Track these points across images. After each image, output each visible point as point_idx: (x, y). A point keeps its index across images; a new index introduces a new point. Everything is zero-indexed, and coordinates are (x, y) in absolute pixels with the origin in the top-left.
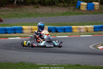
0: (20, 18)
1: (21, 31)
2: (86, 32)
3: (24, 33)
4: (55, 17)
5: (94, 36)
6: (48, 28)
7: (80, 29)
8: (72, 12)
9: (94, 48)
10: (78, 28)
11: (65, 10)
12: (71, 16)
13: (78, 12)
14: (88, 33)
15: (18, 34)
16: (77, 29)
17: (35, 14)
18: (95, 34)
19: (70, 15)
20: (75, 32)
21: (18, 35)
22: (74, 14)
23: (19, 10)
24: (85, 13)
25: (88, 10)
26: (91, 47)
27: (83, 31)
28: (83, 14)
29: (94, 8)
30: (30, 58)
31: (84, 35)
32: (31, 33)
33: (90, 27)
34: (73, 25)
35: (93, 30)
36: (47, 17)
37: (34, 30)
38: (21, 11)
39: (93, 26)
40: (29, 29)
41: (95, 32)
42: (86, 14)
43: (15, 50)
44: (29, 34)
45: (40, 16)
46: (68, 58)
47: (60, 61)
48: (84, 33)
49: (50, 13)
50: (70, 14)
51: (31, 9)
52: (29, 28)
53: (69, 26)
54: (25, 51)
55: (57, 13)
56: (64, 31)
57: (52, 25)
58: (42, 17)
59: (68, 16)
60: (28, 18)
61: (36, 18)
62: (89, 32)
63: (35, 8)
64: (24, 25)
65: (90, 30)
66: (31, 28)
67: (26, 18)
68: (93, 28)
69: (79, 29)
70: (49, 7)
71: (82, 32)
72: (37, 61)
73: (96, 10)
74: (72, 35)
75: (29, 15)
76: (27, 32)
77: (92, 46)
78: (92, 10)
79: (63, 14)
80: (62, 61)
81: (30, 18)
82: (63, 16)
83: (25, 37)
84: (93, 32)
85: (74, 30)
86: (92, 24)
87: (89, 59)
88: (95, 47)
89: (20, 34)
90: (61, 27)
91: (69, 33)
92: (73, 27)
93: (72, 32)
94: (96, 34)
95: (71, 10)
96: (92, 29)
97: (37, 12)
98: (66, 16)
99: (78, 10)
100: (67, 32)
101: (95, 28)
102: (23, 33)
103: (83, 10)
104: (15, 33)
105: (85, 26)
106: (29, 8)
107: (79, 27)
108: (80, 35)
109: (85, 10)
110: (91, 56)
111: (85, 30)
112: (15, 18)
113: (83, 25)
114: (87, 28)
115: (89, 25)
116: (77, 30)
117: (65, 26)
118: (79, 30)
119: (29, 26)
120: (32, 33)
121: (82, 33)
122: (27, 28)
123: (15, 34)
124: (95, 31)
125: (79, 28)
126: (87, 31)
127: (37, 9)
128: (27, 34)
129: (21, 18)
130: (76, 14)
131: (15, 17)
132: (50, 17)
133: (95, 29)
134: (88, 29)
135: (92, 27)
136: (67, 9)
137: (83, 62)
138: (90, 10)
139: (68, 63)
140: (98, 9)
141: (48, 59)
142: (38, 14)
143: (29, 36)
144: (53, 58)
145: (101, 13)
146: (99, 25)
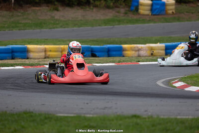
0: (22, 30)
1: (24, 54)
2: (150, 56)
3: (31, 59)
4: (90, 28)
7: (139, 50)
8: (123, 18)
9: (165, 85)
10: (135, 47)
11: (110, 14)
12: (122, 26)
13: (135, 17)
15: (19, 60)
16: (133, 50)
17: (52, 22)
19: (119, 25)
20: (129, 57)
21: (19, 63)
22: (127, 23)
23: (20, 14)
24: (148, 19)
25: (154, 15)
26: (160, 83)
27: (145, 55)
28: (144, 21)
29: (166, 11)
31: (146, 62)
33: (158, 47)
34: (126, 43)
35: (163, 52)
36: (75, 28)
37: (49, 53)
38: (25, 17)
39: (163, 45)
40: (39, 51)
42: (149, 21)
43: (13, 89)
44: (40, 60)
45: (61, 27)
46: (116, 104)
47: (101, 109)
48: (147, 58)
49: (81, 20)
50: (120, 22)
51: (43, 13)
52: (39, 48)
53: (117, 44)
54: (32, 92)
55: (94, 20)
56: (107, 54)
58: (64, 28)
59: (115, 26)
60: (38, 30)
61: (53, 29)
62: (155, 56)
63: (50, 10)
64: (30, 43)
65: (158, 53)
66: (43, 49)
67: (34, 29)
68: (164, 48)
69: (136, 51)
70: (78, 9)
71: (143, 56)
73: (170, 14)
74: (123, 61)
75: (40, 25)
76: (36, 57)
77: (163, 83)
78: (162, 15)
79: (106, 22)
80: (104, 109)
81: (42, 30)
82: (106, 27)
83: (32, 65)
85: (127, 52)
86: (161, 41)
88: (168, 83)
89: (23, 60)
90: (102, 46)
91: (117, 59)
92: (125, 46)
93: (124, 56)
95: (122, 15)
96: (161, 50)
97: (56, 18)
98: (112, 27)
99: (134, 14)
100: (114, 57)
101: (167, 48)
102: (28, 58)
103: (144, 15)
104: (13, 58)
105: (148, 45)
106: (40, 10)
107: (137, 47)
108: (139, 62)
109: (148, 15)
110: (160, 99)
111: (149, 53)
112: (12, 30)
113: (145, 44)
114: (152, 49)
115: (156, 43)
116: (134, 52)
117: (109, 44)
118: (137, 53)
119: (41, 45)
120: (45, 58)
121: (143, 58)
122: (36, 48)
123: (13, 61)
124: (166, 54)
125: (137, 49)
126: (152, 54)
127: (56, 12)
128: (36, 60)
129: (24, 30)
130: (131, 22)
131: (13, 27)
132: (81, 28)
133: (168, 51)
134: (155, 50)
136: (114, 12)
137: (146, 111)
138: (158, 15)
139: (116, 113)
140: (173, 12)
141: (77, 105)
142: (57, 22)
143: (41, 63)
144: (87, 104)
145: (179, 20)
146: (174, 42)
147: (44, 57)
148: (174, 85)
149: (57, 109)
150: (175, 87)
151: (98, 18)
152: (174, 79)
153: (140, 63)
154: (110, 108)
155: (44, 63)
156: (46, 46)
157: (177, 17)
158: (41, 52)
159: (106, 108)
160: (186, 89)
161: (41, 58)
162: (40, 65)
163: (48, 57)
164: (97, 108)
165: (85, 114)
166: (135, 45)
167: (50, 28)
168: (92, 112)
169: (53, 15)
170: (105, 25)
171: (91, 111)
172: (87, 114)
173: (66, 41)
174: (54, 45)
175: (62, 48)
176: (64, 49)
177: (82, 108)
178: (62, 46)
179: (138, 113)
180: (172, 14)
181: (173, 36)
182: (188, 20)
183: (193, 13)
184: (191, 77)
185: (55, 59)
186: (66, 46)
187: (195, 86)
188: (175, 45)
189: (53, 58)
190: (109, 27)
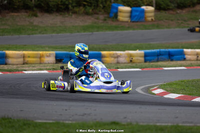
1: (2, 59)
2: (129, 63)
3: (9, 64)
4: (68, 34)
5: (145, 70)
6: (54, 55)
7: (118, 57)
8: (102, 24)
9: (144, 92)
10: (114, 54)
11: (88, 21)
12: (101, 32)
13: (114, 24)
14: (134, 65)
16: (112, 57)
17: (31, 28)
18: (146, 67)
19: (97, 31)
20: (108, 63)
22: (106, 29)
24: (128, 26)
25: (133, 22)
26: (139, 90)
27: (125, 61)
28: (123, 28)
29: (145, 18)
30: (22, 111)
31: (126, 68)
32: (22, 64)
33: (137, 54)
34: (105, 50)
35: (143, 59)
36: (53, 34)
37: (27, 59)
38: (3, 23)
39: (142, 52)
40: (18, 57)
41: (147, 64)
42: (129, 28)
44: (19, 66)
45: (40, 33)
46: (95, 110)
48: (126, 64)
49: (60, 26)
50: (99, 28)
51: (22, 19)
52: (18, 54)
53: (96, 50)
55: (73, 26)
57: (62, 48)
58: (43, 34)
59: (95, 33)
60: (17, 36)
61: (31, 35)
62: (134, 63)
63: (29, 16)
64: (8, 49)
65: (138, 60)
66: (21, 55)
67: (12, 35)
68: (143, 55)
69: (115, 58)
70: (57, 16)
71: (122, 63)
73: (149, 21)
75: (18, 31)
76: (15, 63)
77: (142, 90)
78: (140, 22)
79: (85, 29)
81: (21, 36)
82: (85, 33)
83: (10, 71)
84: (142, 64)
85: (105, 59)
86: (140, 48)
88: (147, 90)
89: (2, 66)
92: (103, 53)
94: (149, 67)
95: (101, 21)
96: (140, 57)
97: (35, 24)
98: (90, 33)
99: (113, 21)
101: (146, 55)
102: (6, 64)
103: (123, 22)
105: (127, 52)
106: (18, 16)
107: (116, 54)
108: (118, 68)
109: (127, 22)
110: (139, 106)
111: (127, 60)
113: (124, 51)
114: (131, 56)
115: (135, 50)
116: (112, 59)
118: (116, 59)
119: (20, 51)
120: (24, 64)
121: (122, 65)
122: (15, 54)
124: (146, 61)
125: (116, 56)
127: (35, 18)
128: (15, 66)
129: (3, 35)
132: (60, 34)
133: (147, 58)
134: (134, 56)
135: (140, 54)
136: (92, 19)
137: (125, 118)
138: (137, 22)
139: (95, 119)
140: (152, 19)
141: (56, 112)
142: (36, 28)
143: (19, 69)
144: (66, 110)
145: (158, 27)
146: (153, 49)
147: (22, 63)
148: (154, 92)
149: (35, 115)
150: (154, 94)
151: (76, 25)
152: (153, 87)
153: (119, 70)
154: (89, 114)
155: (22, 68)
156: (24, 52)
157: (156, 24)
158: (21, 57)
159: (85, 114)
160: (165, 96)
161: (20, 64)
162: (19, 71)
163: (27, 64)
164: (76, 114)
165: (63, 120)
166: (114, 52)
167: (29, 35)
168: (71, 119)
169: (32, 21)
170: (84, 32)
171: (70, 117)
172: (66, 120)
173: (44, 47)
174: (33, 50)
175: (40, 54)
176: (43, 55)
177: (61, 115)
178: (41, 52)
179: (117, 120)
180: (151, 21)
181: (152, 43)
182: (167, 28)
183: (172, 20)
184: (170, 84)
185: (33, 65)
186: (44, 52)
187: (174, 93)
188: (154, 53)
189: (32, 64)
190: (89, 33)
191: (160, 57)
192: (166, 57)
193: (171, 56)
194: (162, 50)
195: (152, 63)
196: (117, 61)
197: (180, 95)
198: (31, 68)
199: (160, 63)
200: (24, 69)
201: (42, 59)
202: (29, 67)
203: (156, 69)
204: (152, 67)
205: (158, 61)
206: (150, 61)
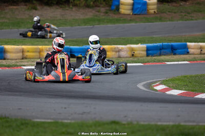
1: (1, 54)
2: (130, 57)
3: (8, 59)
4: (69, 27)
5: (147, 64)
7: (119, 51)
8: (103, 17)
9: (146, 88)
10: (115, 48)
11: (90, 14)
12: (102, 25)
13: (116, 17)
14: (136, 59)
16: (113, 51)
18: (148, 62)
19: (99, 24)
22: (108, 22)
24: (129, 19)
25: (135, 15)
26: (140, 86)
27: (125, 56)
28: (125, 21)
29: (148, 10)
30: (20, 109)
33: (139, 48)
34: (106, 44)
35: (145, 53)
37: (27, 54)
39: (144, 46)
40: (17, 52)
41: (149, 58)
42: (131, 21)
44: (17, 61)
46: (95, 108)
47: (79, 114)
48: (127, 59)
49: (60, 19)
50: (100, 21)
51: (21, 12)
52: (17, 49)
55: (74, 19)
59: (95, 26)
60: (16, 30)
62: (136, 57)
63: (28, 9)
64: (7, 43)
65: (139, 54)
66: (20, 50)
67: (11, 29)
68: (146, 49)
69: (116, 52)
70: (57, 8)
71: (123, 57)
72: (34, 114)
75: (17, 24)
76: (14, 58)
77: (144, 86)
78: (142, 15)
79: (86, 22)
80: (82, 114)
82: (86, 26)
83: (9, 66)
84: (144, 58)
87: (137, 110)
89: (0, 61)
90: (81, 47)
94: (151, 62)
96: (143, 51)
98: (91, 26)
99: (114, 14)
101: (148, 49)
102: (4, 59)
103: (125, 14)
105: (128, 46)
106: (17, 9)
107: (118, 48)
109: (130, 15)
110: (140, 104)
111: (129, 54)
113: (126, 45)
114: (132, 50)
115: (137, 44)
116: (114, 53)
118: (117, 53)
119: (18, 45)
120: (23, 59)
121: (124, 59)
122: (14, 49)
124: (148, 55)
125: (117, 50)
127: (34, 11)
128: (13, 61)
130: (111, 21)
133: (149, 52)
134: (136, 50)
135: (142, 47)
136: (94, 11)
137: (125, 116)
138: (139, 14)
139: (95, 118)
140: (155, 12)
143: (18, 64)
144: (65, 108)
145: (161, 19)
146: (156, 43)
147: (21, 58)
148: (155, 88)
150: (156, 90)
151: (76, 18)
152: (155, 82)
154: (89, 113)
155: (21, 64)
156: (23, 47)
157: (159, 16)
158: (20, 52)
159: (85, 113)
160: (168, 93)
161: (19, 59)
162: (17, 66)
163: (26, 58)
164: (76, 113)
166: (116, 46)
169: (31, 14)
170: (85, 25)
171: (69, 116)
174: (32, 45)
175: (40, 49)
176: (42, 49)
178: (40, 47)
180: (154, 14)
181: (154, 36)
182: (170, 20)
183: (175, 13)
184: (173, 80)
185: (33, 60)
186: (44, 46)
187: (176, 89)
188: (157, 46)
189: (31, 59)
190: (89, 26)
191: (162, 51)
192: (169, 51)
193: (173, 50)
194: (164, 43)
195: (154, 58)
196: (119, 55)
197: (183, 91)
198: (30, 63)
199: (163, 57)
200: (23, 64)
201: (42, 53)
202: (28, 62)
203: (158, 64)
204: (154, 61)
205: (160, 55)
206: (153, 55)
